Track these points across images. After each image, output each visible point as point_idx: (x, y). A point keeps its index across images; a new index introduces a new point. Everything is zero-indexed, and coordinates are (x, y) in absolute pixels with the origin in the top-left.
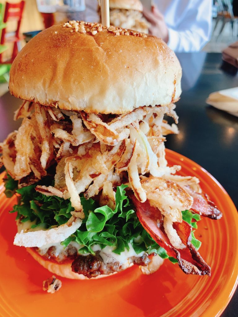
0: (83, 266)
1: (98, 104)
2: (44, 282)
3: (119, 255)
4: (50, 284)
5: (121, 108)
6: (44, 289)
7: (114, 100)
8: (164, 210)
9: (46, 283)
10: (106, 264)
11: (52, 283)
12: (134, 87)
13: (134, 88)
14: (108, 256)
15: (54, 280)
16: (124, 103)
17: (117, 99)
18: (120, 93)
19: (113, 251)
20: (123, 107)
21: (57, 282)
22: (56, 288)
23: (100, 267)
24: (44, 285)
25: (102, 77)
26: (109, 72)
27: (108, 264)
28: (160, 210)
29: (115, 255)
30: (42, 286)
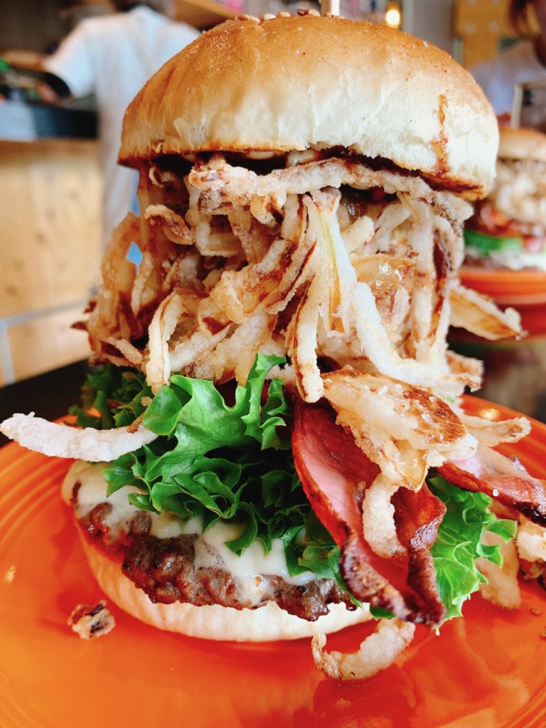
0: (142, 556)
1: (224, 126)
2: (79, 607)
3: (237, 556)
4: (86, 615)
5: (274, 138)
6: (70, 622)
7: (259, 117)
8: (365, 435)
9: (82, 611)
10: (196, 568)
11: (92, 614)
12: (309, 92)
13: (310, 95)
14: (209, 550)
15: (100, 608)
16: (281, 124)
17: (267, 117)
18: (275, 105)
19: (226, 543)
20: (279, 135)
21: (103, 614)
22: (94, 629)
23: (181, 571)
24: (73, 613)
25: (241, 70)
26: (258, 60)
27: (201, 568)
28: (356, 433)
29: (226, 554)
30: (68, 615)
